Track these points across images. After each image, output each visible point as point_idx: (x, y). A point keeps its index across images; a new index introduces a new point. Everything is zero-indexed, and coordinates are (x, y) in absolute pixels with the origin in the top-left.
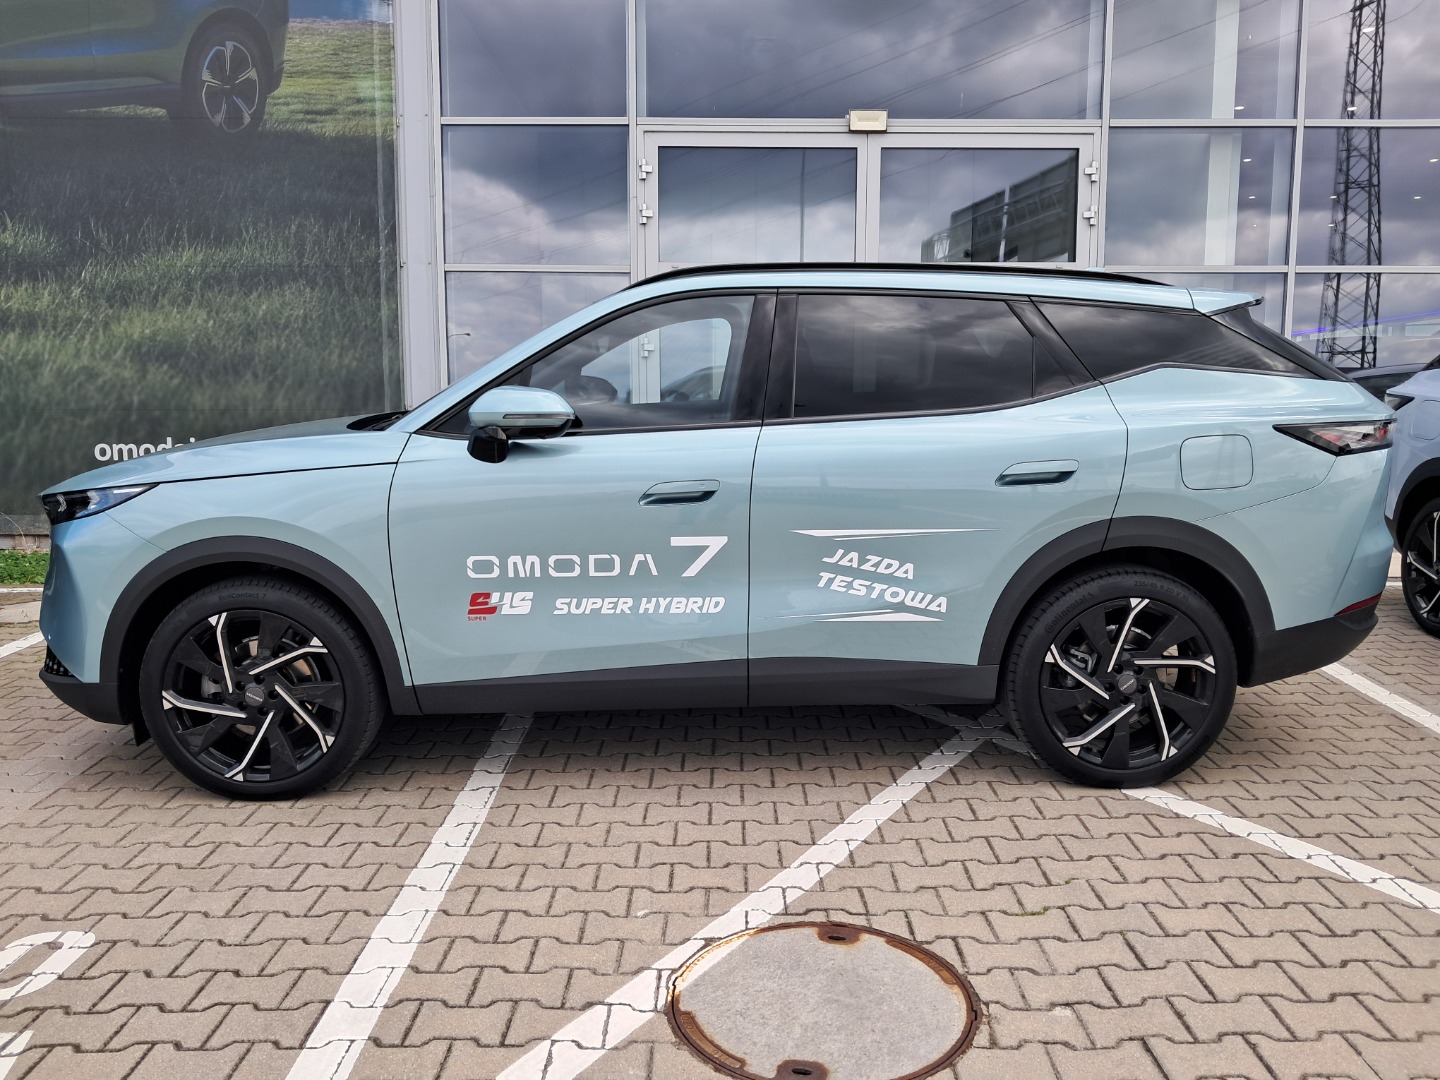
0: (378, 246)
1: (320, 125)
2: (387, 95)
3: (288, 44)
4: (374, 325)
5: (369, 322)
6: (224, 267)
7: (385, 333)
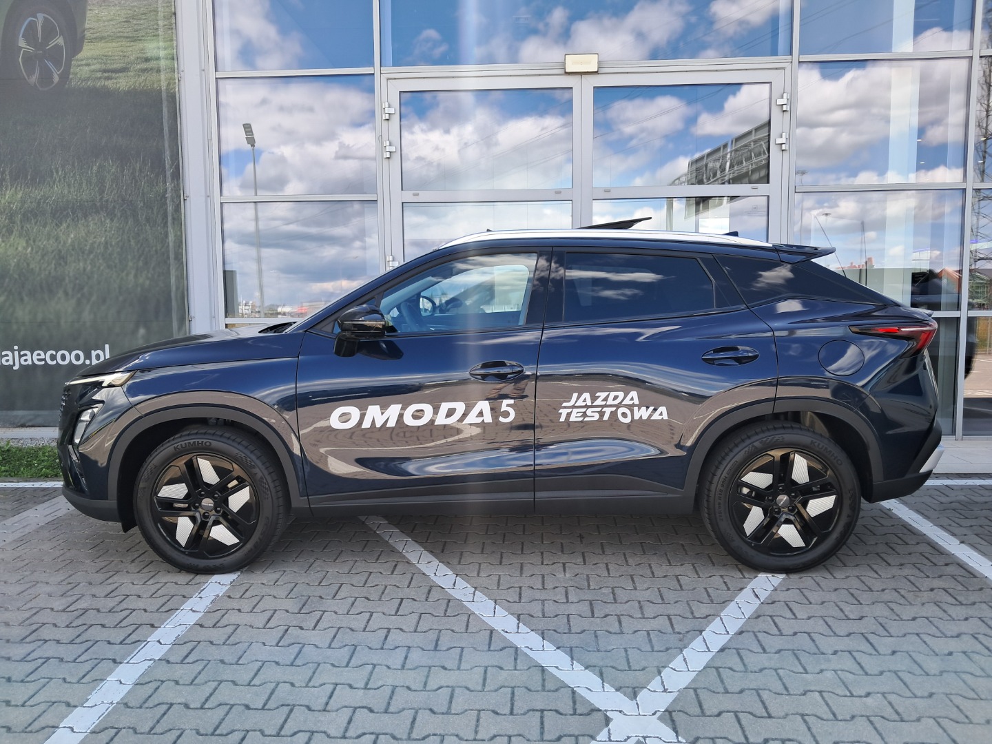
0: (165, 183)
1: (115, 81)
2: (170, 54)
3: (89, 14)
4: (163, 250)
5: (159, 248)
6: (39, 203)
7: (172, 256)
